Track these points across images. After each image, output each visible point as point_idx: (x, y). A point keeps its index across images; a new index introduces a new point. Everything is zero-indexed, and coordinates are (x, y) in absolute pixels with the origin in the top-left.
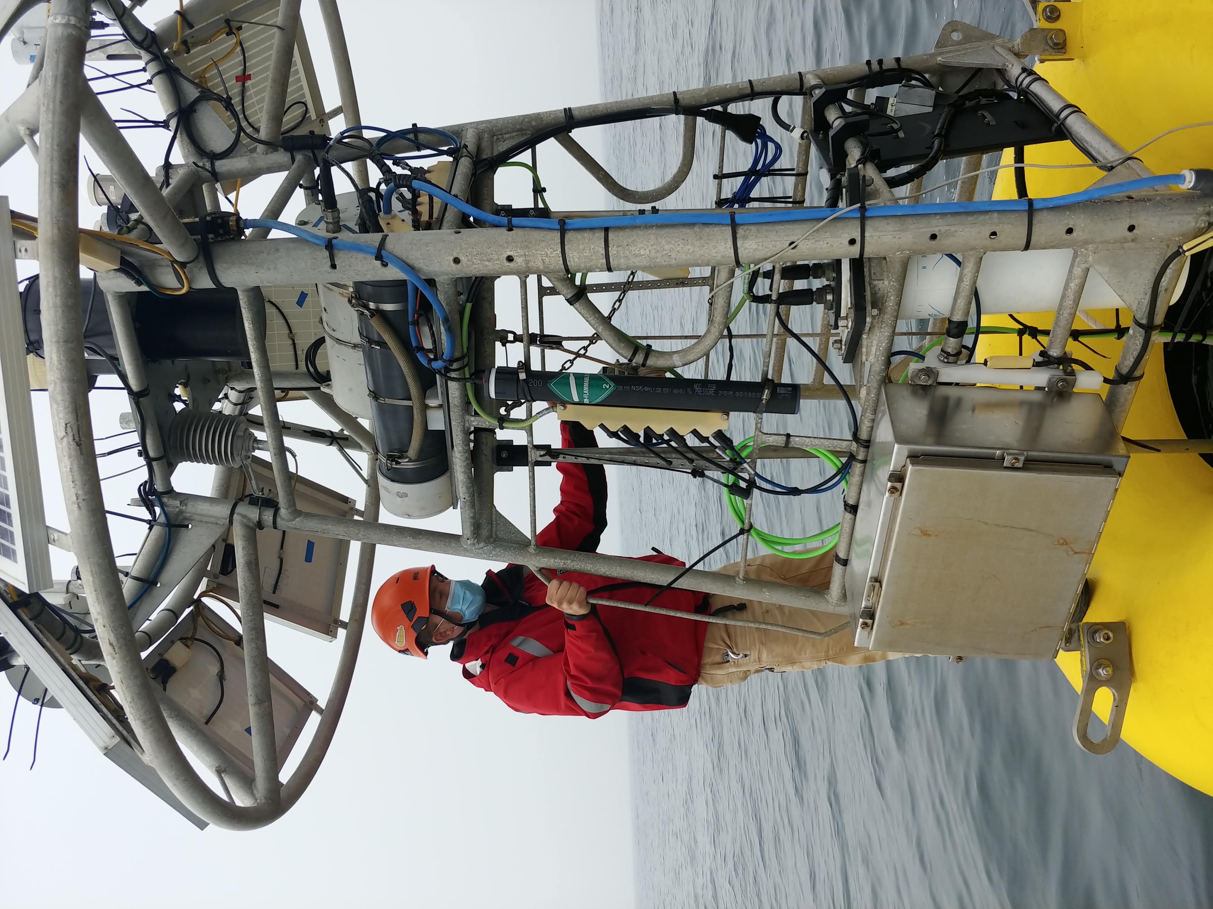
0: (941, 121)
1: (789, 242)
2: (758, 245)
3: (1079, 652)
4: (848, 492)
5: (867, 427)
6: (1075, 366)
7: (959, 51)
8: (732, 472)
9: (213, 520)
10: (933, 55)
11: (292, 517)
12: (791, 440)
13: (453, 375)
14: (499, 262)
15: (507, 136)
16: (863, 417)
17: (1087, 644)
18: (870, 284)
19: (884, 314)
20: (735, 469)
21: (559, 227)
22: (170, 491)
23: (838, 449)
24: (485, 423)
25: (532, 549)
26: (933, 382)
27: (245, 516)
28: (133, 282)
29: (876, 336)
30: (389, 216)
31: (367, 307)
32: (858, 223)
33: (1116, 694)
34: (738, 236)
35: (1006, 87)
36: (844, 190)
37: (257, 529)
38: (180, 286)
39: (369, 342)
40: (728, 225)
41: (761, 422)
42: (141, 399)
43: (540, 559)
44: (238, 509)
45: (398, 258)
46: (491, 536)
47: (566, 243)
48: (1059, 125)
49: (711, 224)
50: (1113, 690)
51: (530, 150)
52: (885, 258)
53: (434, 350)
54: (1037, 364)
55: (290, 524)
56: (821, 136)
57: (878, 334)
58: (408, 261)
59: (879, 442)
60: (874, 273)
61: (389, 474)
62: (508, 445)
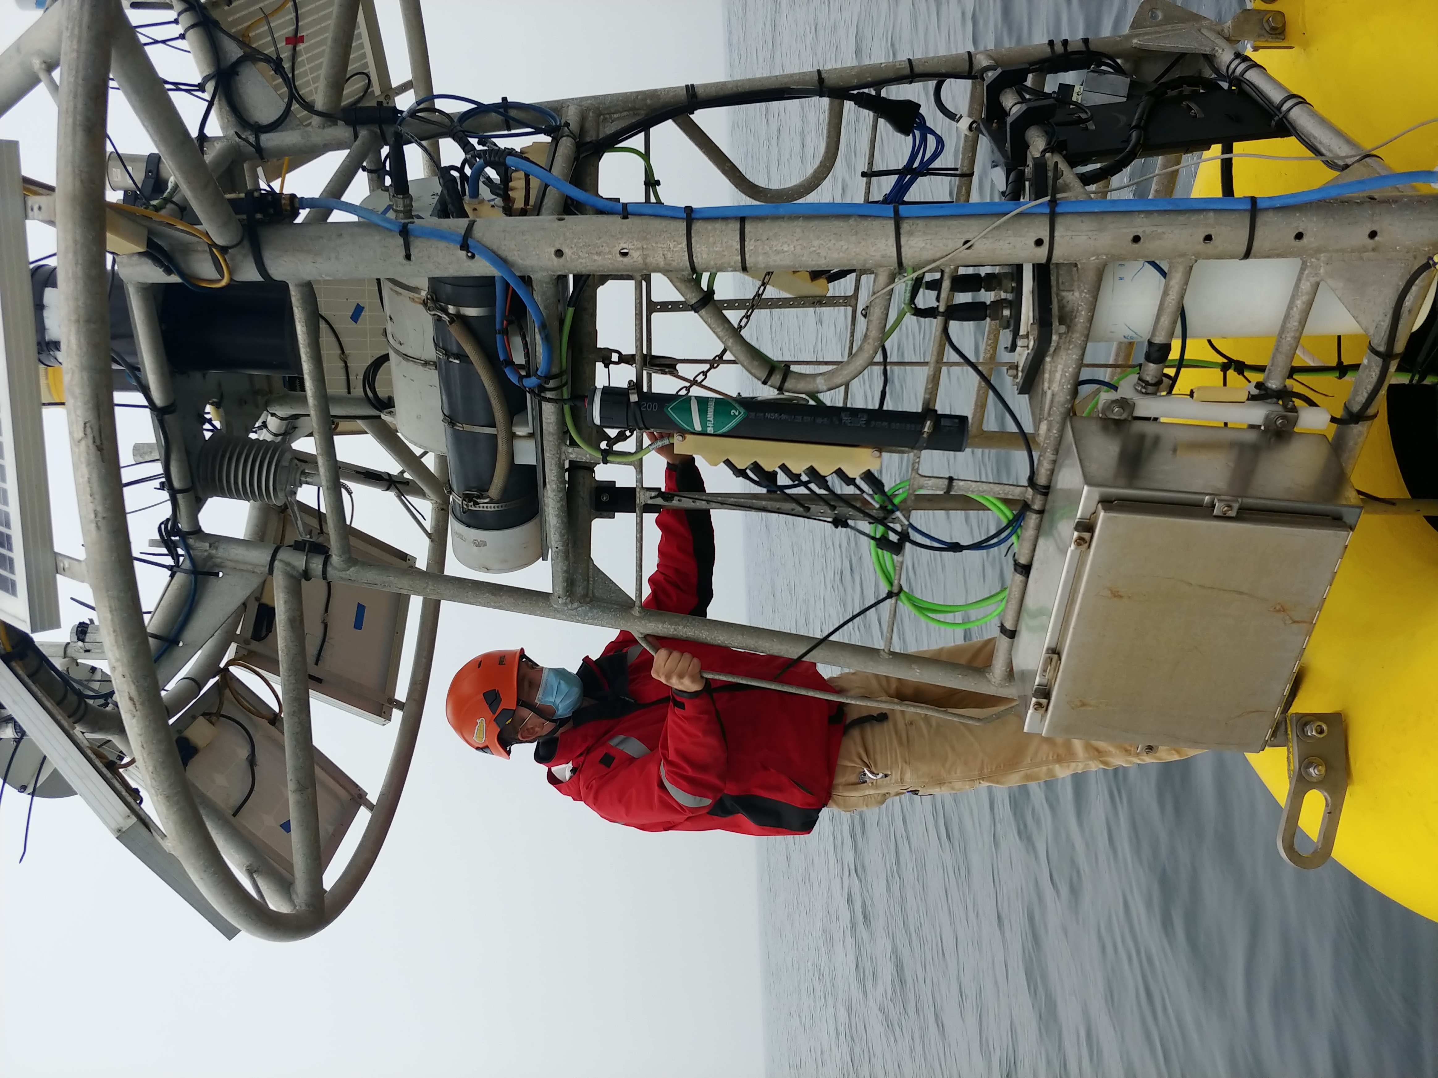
0: (1139, 110)
1: (963, 241)
2: (926, 244)
3: (1285, 748)
4: (1019, 550)
5: (1047, 470)
6: (1298, 402)
7: (1159, 33)
8: (881, 521)
9: (249, 567)
10: (1128, 37)
11: (344, 566)
12: (954, 484)
13: (549, 395)
14: (610, 256)
15: (616, 116)
16: (1041, 458)
17: (1295, 738)
18: (1057, 295)
19: (1072, 333)
20: (885, 518)
21: (685, 215)
22: (197, 531)
23: (1010, 497)
24: (585, 456)
25: (636, 611)
26: (1128, 416)
27: (288, 564)
28: (162, 269)
29: (1062, 359)
30: (476, 201)
31: (445, 311)
32: (1046, 221)
33: (1329, 798)
34: (902, 231)
35: (1214, 76)
36: (1027, 183)
37: (303, 580)
38: (219, 277)
39: (446, 354)
40: (890, 218)
41: (919, 462)
42: (166, 416)
43: (646, 624)
44: (282, 555)
45: (488, 248)
46: (586, 595)
47: (692, 235)
48: (1281, 119)
49: (870, 216)
50: (1326, 794)
51: (643, 134)
52: (1076, 265)
53: (527, 366)
54: (1252, 398)
55: (343, 574)
56: (994, 125)
57: (1064, 357)
58: (500, 253)
59: (1061, 489)
60: (1063, 283)
61: (464, 517)
62: (609, 487)
